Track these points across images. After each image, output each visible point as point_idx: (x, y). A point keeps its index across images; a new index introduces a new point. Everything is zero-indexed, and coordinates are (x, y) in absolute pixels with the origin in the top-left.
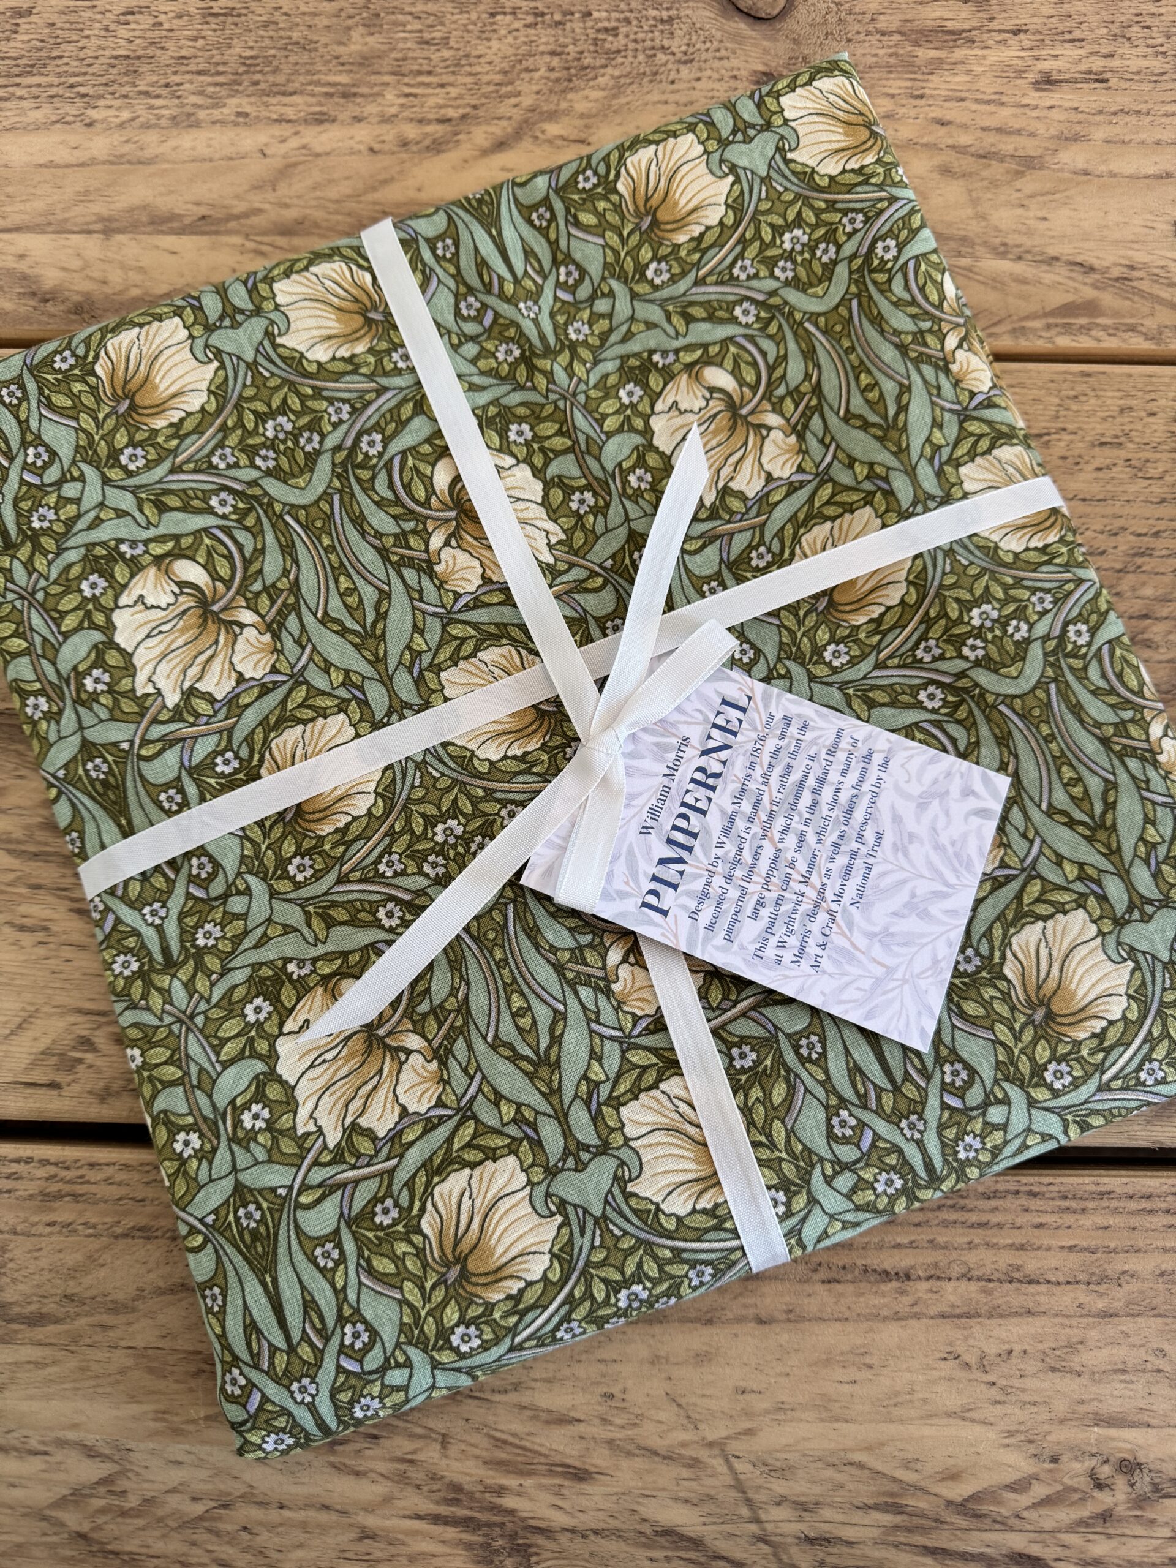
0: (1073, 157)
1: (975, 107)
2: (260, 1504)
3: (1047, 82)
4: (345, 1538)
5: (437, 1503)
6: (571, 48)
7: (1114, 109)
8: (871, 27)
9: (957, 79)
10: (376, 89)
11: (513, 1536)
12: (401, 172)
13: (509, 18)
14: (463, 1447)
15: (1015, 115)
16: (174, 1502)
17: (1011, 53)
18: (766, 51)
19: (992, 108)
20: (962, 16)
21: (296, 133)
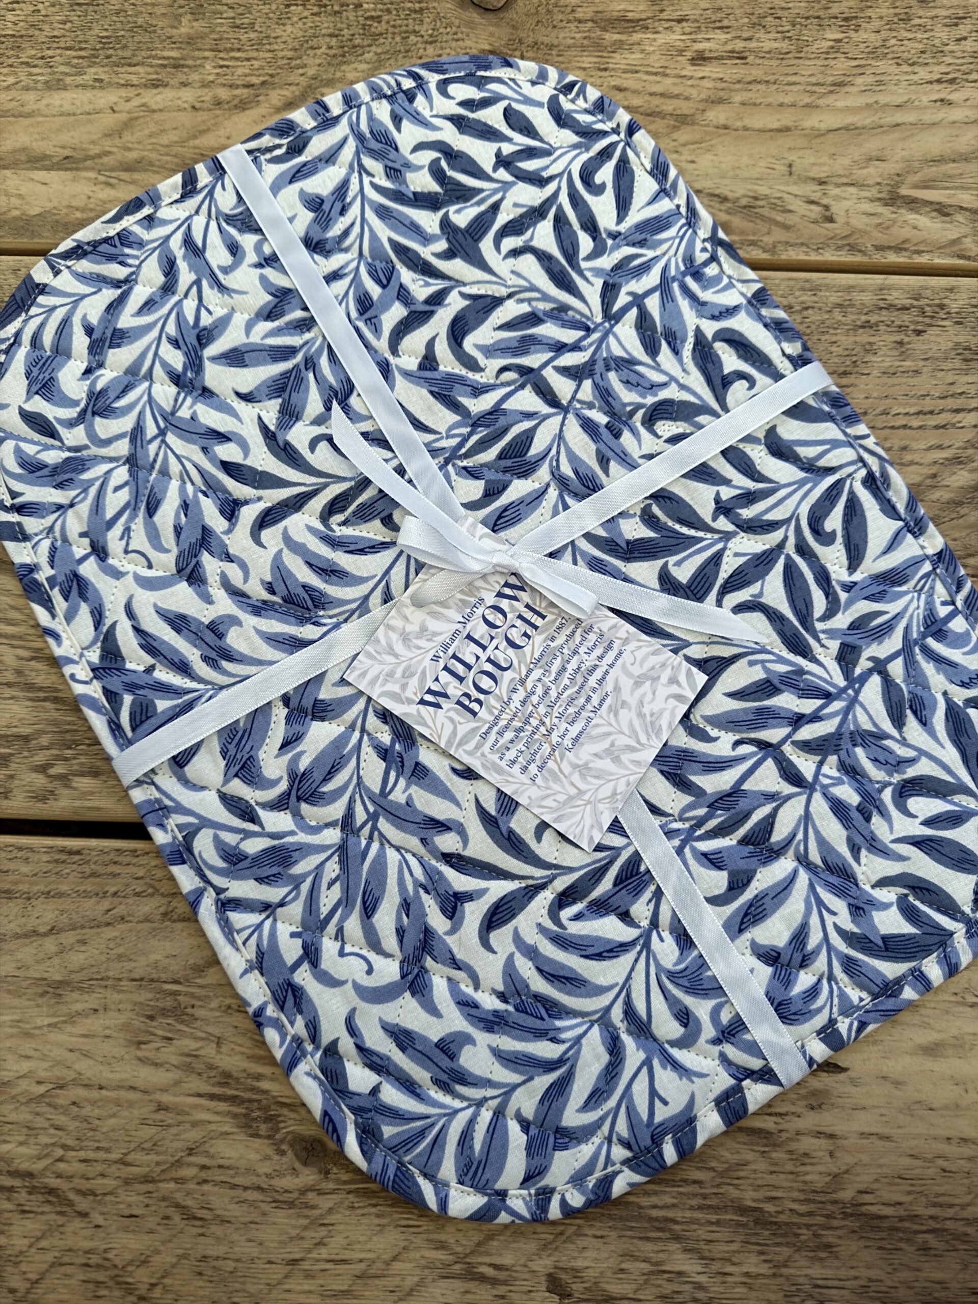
0: (717, 115)
1: (645, 77)
2: (86, 1085)
3: (700, 59)
4: (145, 1111)
5: (213, 1085)
6: (345, 32)
7: (749, 79)
8: (571, 17)
9: (633, 56)
10: (198, 62)
11: (267, 1109)
12: (215, 124)
13: (300, 8)
14: (233, 1046)
15: (675, 84)
16: (24, 1085)
17: (674, 37)
18: (492, 35)
19: (658, 78)
20: (640, 9)
21: (138, 95)
